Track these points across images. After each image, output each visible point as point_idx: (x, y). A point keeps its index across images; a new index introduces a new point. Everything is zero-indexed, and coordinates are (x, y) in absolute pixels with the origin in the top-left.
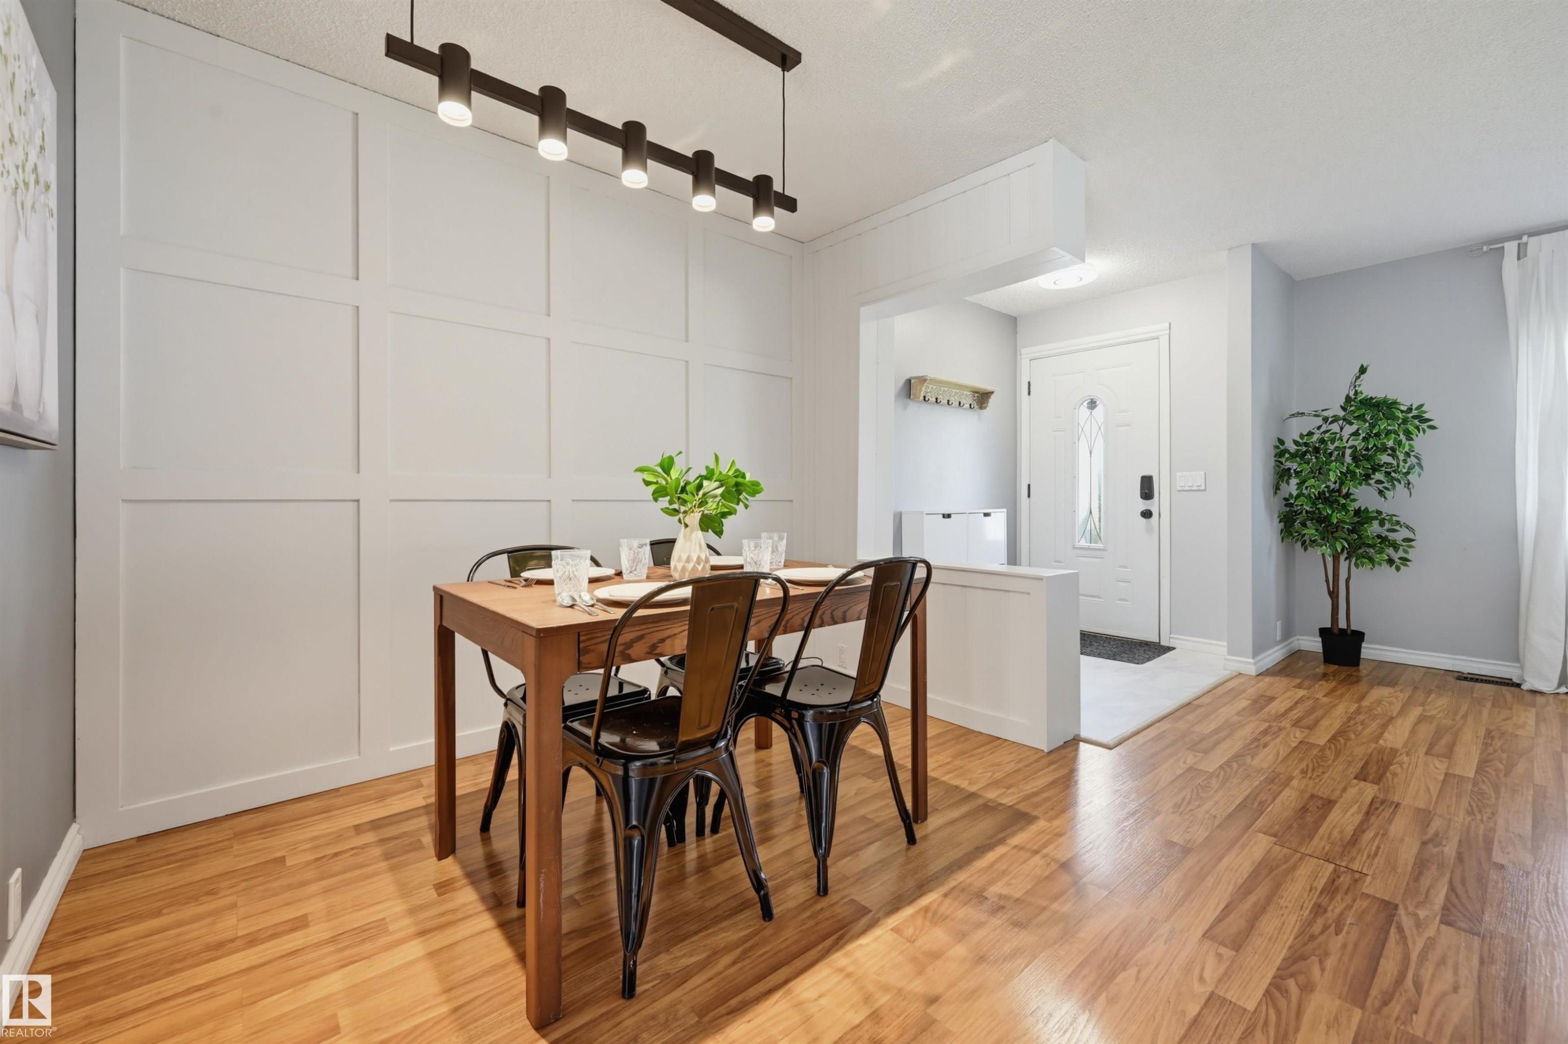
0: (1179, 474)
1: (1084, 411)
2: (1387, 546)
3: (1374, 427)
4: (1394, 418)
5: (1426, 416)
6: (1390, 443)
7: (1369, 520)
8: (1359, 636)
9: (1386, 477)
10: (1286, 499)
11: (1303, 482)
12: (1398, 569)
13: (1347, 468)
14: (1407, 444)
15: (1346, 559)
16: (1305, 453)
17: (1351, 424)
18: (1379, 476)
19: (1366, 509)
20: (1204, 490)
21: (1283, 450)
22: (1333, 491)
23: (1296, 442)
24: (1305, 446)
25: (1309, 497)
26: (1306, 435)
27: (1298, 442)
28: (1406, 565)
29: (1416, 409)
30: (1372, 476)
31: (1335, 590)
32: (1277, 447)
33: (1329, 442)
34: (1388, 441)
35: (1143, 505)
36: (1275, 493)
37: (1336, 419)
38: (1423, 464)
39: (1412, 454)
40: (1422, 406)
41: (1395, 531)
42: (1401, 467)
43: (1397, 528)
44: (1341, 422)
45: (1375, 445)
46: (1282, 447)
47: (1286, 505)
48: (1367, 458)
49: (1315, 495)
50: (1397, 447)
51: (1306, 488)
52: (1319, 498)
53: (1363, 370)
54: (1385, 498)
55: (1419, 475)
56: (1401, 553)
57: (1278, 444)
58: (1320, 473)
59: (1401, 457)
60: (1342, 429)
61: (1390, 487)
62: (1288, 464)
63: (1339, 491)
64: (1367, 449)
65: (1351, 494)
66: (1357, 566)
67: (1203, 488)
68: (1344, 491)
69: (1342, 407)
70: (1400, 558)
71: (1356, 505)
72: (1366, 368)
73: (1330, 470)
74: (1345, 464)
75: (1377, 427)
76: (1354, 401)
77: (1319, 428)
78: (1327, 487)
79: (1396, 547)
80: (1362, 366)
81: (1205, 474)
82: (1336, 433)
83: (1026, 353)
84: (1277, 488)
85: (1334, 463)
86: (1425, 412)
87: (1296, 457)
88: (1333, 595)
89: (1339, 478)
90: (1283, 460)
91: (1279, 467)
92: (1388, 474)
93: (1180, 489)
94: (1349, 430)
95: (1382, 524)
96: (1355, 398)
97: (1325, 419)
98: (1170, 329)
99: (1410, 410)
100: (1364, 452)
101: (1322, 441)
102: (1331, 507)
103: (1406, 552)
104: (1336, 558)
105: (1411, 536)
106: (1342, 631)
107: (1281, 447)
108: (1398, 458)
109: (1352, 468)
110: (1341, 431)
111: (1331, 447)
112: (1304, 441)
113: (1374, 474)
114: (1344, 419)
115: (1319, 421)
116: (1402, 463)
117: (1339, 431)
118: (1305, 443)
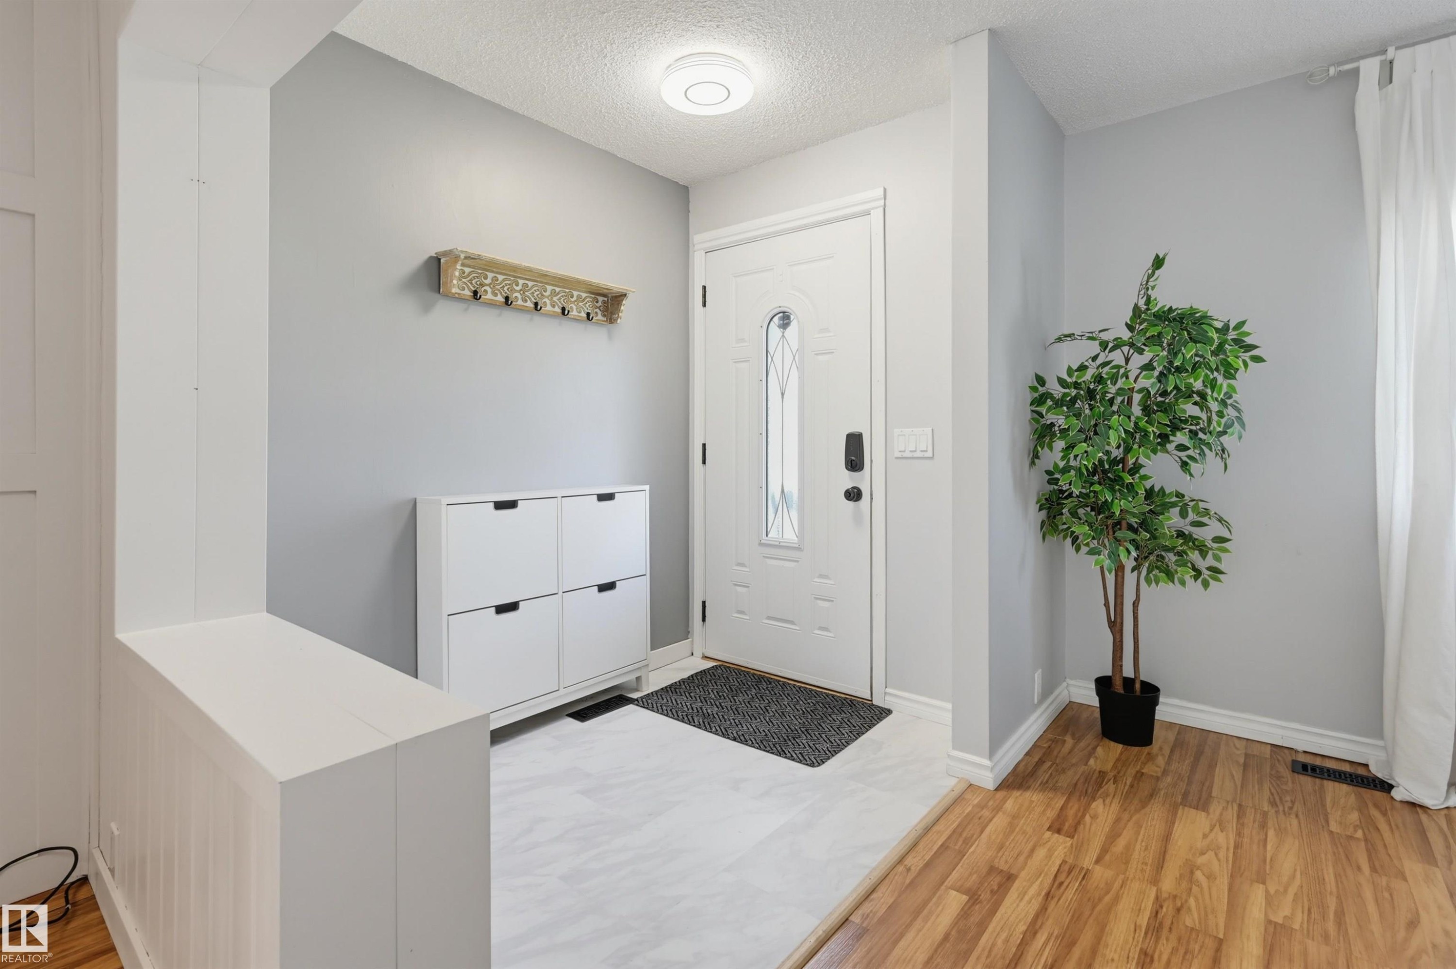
0: (897, 431)
1: (775, 330)
2: (1190, 548)
3: (1176, 354)
4: (1206, 340)
5: (1248, 340)
6: (1198, 385)
7: (1167, 507)
8: (1151, 692)
9: (1191, 438)
10: (1048, 472)
11: (1071, 447)
12: (1206, 584)
13: (1136, 424)
14: (1225, 386)
15: (1133, 570)
16: (1074, 400)
17: (1141, 352)
18: (1181, 438)
19: (1162, 489)
20: (932, 458)
21: (1044, 394)
22: (1114, 462)
23: (1062, 382)
24: (1075, 388)
25: (1079, 470)
26: (1076, 371)
27: (1065, 381)
28: (1218, 580)
29: (1235, 328)
30: (1171, 438)
31: (1118, 620)
32: (1033, 389)
33: (1109, 382)
34: (1195, 381)
35: (848, 480)
36: (1033, 463)
37: (1118, 344)
38: (1245, 419)
39: (1229, 402)
40: (1243, 323)
41: (1200, 524)
42: (1214, 423)
43: (1205, 520)
44: (1126, 349)
45: (1176, 387)
46: (1041, 390)
47: (1050, 482)
48: (1165, 408)
49: (1087, 469)
50: (1209, 391)
51: (1076, 457)
52: (1094, 473)
53: (1158, 263)
54: (1191, 475)
55: (1240, 438)
56: (1210, 561)
57: (1036, 384)
58: (1096, 433)
59: (1214, 406)
60: (1127, 360)
61: (1197, 457)
62: (1050, 418)
63: (1123, 461)
64: (1164, 394)
65: (1141, 466)
66: (1148, 581)
67: (929, 454)
68: (1131, 461)
69: (1127, 324)
70: (1210, 569)
71: (1148, 484)
72: (1164, 259)
73: (1110, 428)
74: (1133, 418)
75: (1180, 355)
76: (1144, 312)
77: (1094, 359)
78: (1108, 453)
79: (1203, 550)
80: (1157, 256)
81: (933, 430)
82: (1118, 367)
83: (700, 240)
84: (1035, 456)
85: (1116, 417)
86: (1248, 334)
87: (1062, 406)
88: (1116, 626)
89: (1125, 441)
90: (1043, 410)
91: (1037, 422)
92: (1193, 434)
93: (899, 455)
94: (1138, 361)
95: (1183, 514)
96: (1148, 309)
97: (1104, 345)
98: (885, 199)
99: (1225, 329)
100: (1159, 399)
101: (1099, 379)
102: (1112, 490)
103: (1217, 559)
104: (1120, 569)
105: (1225, 534)
106: (1128, 683)
107: (1040, 388)
108: (1209, 410)
109: (1142, 424)
110: (1127, 364)
111: (1113, 389)
112: (1074, 380)
113: (1175, 435)
114: (1132, 345)
115: (1094, 348)
116: (1215, 417)
117: (1123, 363)
118: (1076, 383)
